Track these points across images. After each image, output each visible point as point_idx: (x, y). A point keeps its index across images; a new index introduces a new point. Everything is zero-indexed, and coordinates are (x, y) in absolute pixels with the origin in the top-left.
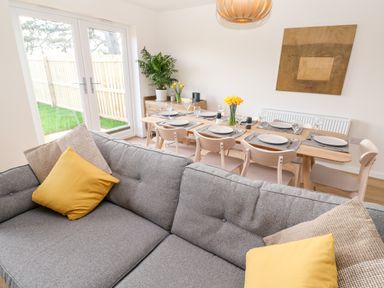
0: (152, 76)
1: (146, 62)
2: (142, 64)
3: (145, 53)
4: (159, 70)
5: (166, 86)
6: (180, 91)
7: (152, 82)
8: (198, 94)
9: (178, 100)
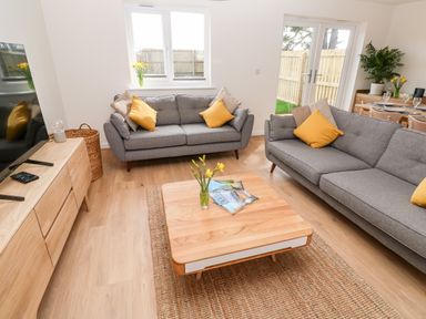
0: (371, 70)
1: (369, 56)
2: (363, 58)
3: (370, 47)
4: (381, 64)
5: (385, 80)
6: (401, 86)
7: (369, 75)
8: (423, 90)
9: (395, 95)
